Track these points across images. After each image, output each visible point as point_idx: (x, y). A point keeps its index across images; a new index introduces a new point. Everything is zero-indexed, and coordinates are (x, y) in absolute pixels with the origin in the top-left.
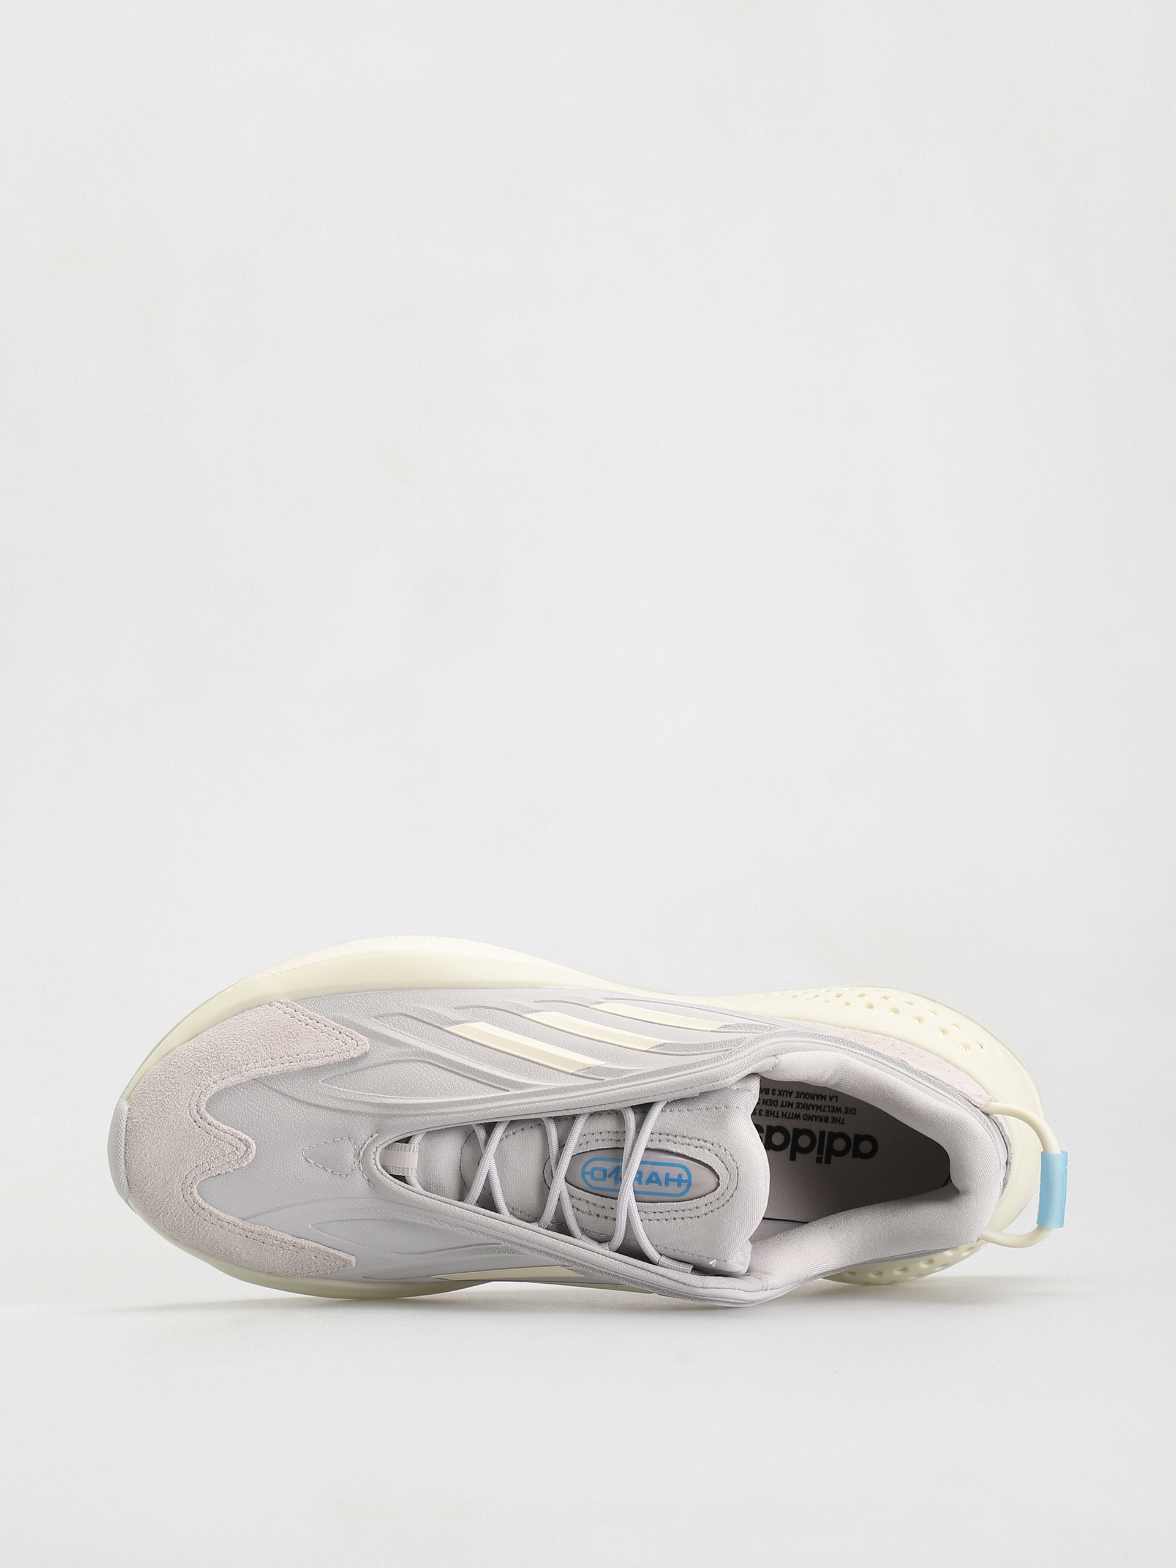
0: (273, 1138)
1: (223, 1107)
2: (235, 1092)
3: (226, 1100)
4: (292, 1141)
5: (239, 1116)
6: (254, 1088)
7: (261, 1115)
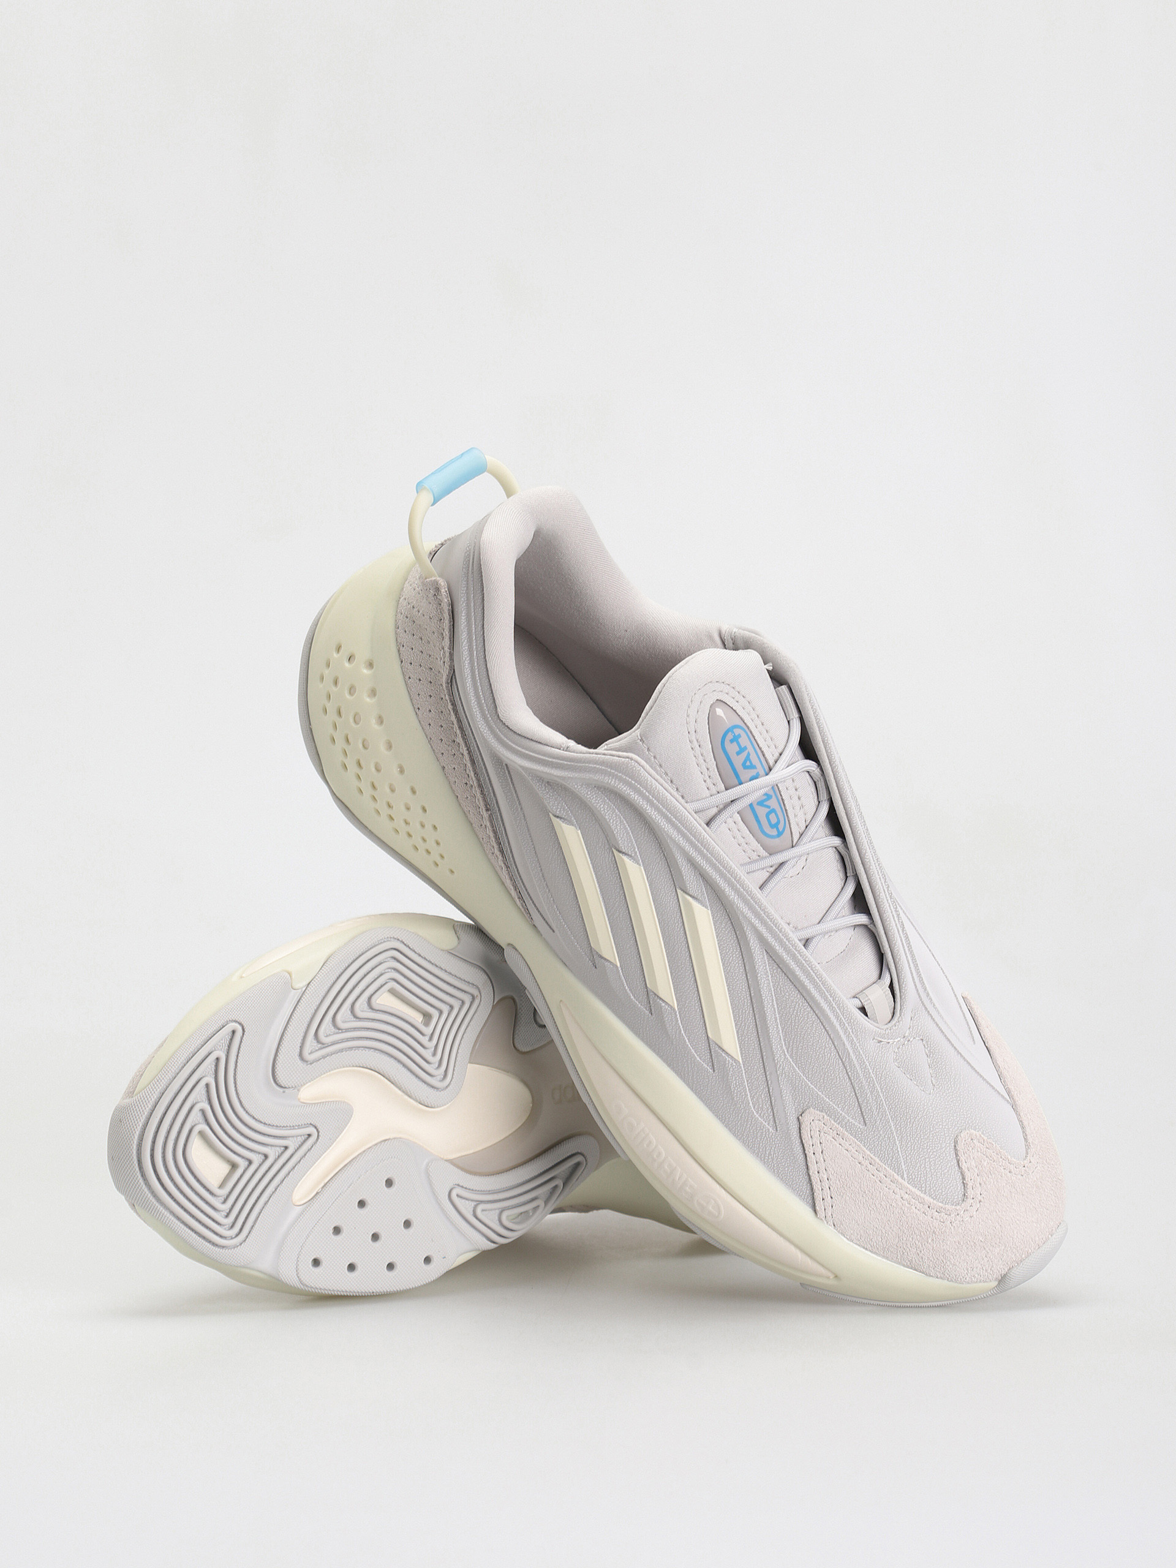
0: (941, 1127)
1: (949, 1188)
2: (930, 1190)
3: (942, 1191)
4: (931, 1108)
5: (946, 1169)
6: (914, 1177)
7: (930, 1152)
